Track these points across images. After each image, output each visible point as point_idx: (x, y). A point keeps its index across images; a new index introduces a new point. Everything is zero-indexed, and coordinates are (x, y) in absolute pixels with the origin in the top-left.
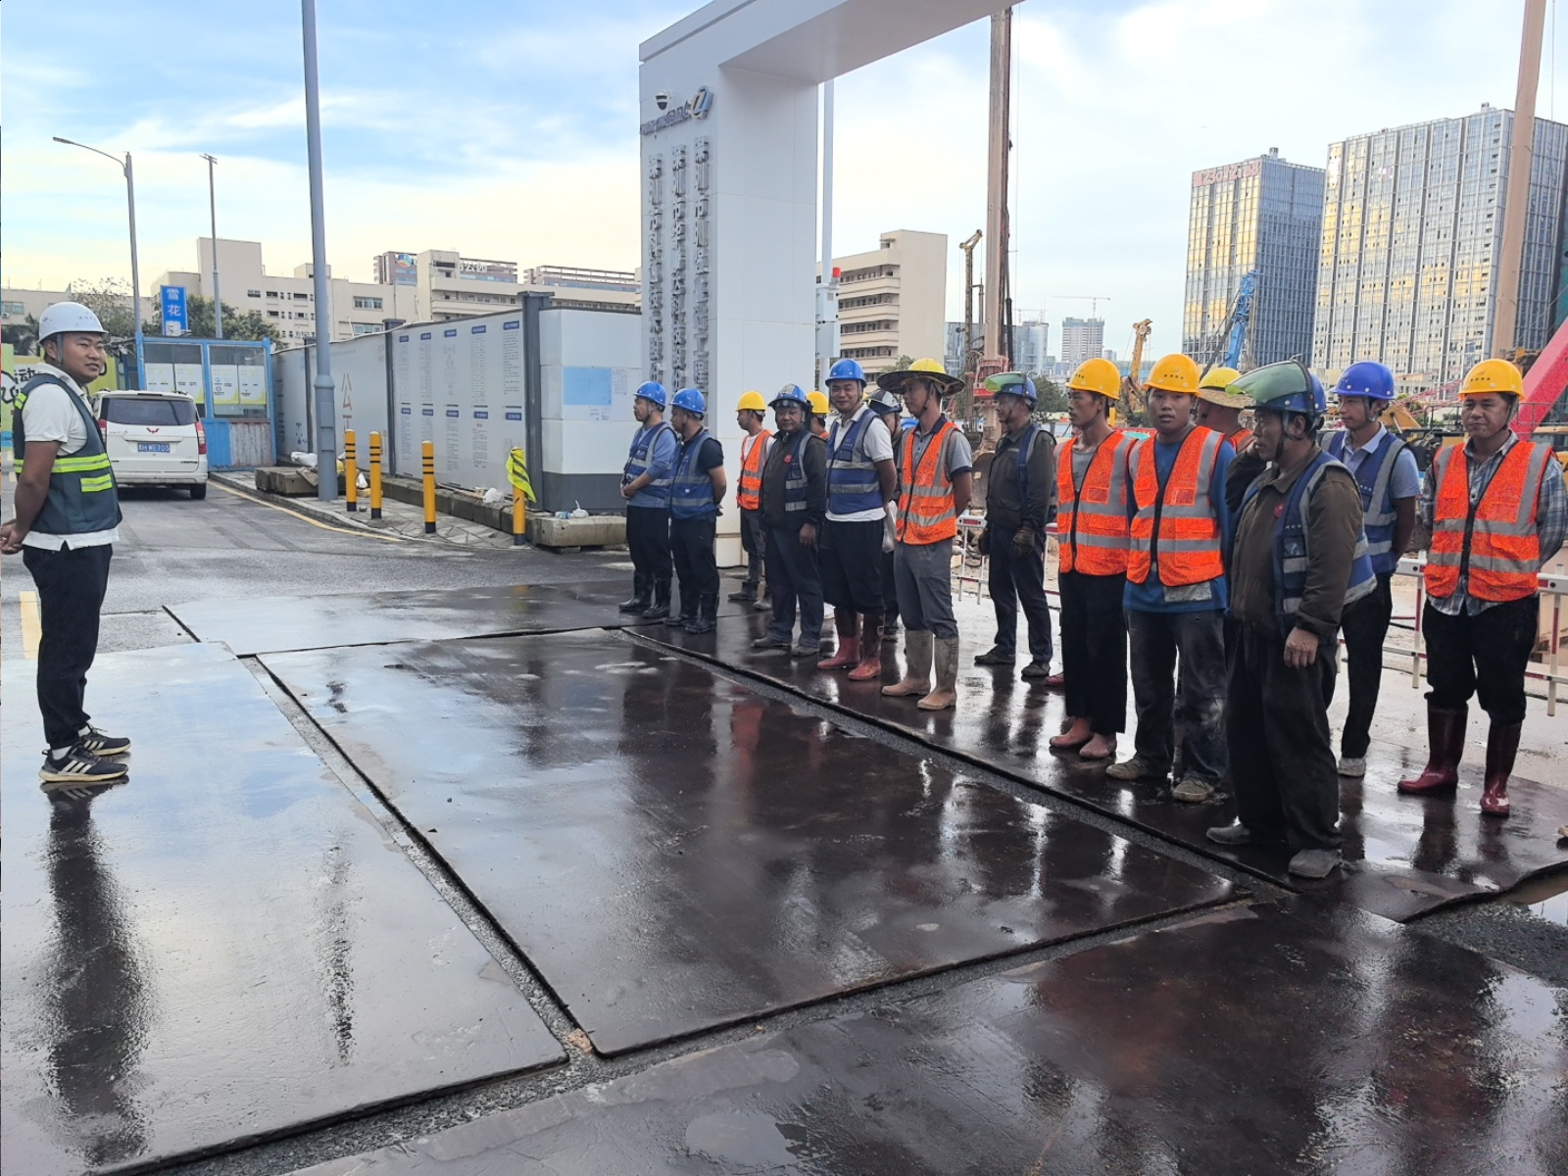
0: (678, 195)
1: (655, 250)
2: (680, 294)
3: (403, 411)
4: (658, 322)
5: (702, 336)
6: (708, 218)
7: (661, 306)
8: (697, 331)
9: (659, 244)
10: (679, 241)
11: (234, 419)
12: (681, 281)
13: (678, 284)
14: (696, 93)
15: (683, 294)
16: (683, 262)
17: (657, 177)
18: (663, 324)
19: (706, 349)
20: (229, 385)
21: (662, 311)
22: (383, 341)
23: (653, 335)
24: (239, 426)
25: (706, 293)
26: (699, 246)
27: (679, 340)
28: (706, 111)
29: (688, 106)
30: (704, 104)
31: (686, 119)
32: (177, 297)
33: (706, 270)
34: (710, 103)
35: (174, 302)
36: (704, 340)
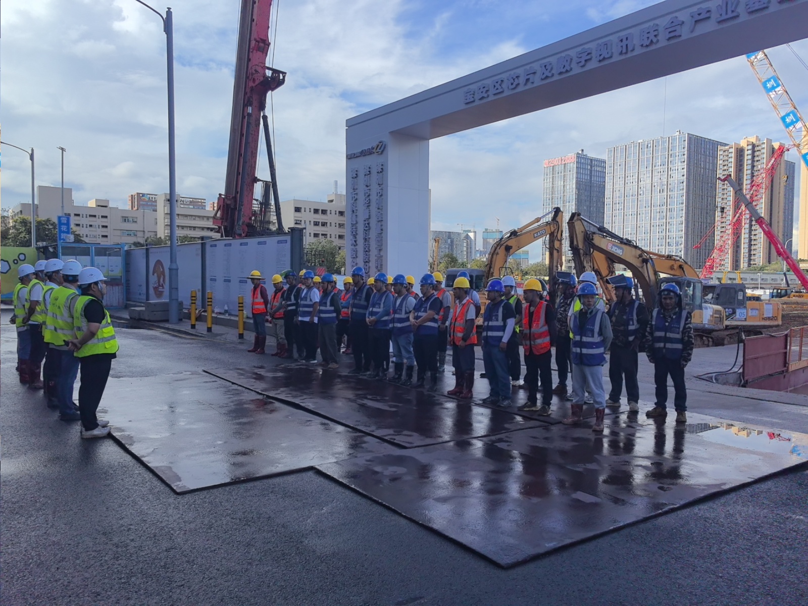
0: (367, 186)
1: (355, 210)
2: (368, 229)
3: (211, 280)
5: (380, 248)
6: (382, 197)
8: (377, 246)
9: (356, 207)
10: (368, 206)
13: (367, 225)
14: (377, 143)
16: (369, 216)
17: (355, 177)
18: (357, 242)
20: (104, 266)
21: (357, 236)
22: (200, 246)
23: (353, 247)
25: (382, 230)
26: (378, 209)
27: (367, 249)
28: (383, 151)
29: (373, 148)
30: (381, 149)
31: (371, 154)
32: (66, 222)
34: (385, 148)
35: (64, 224)
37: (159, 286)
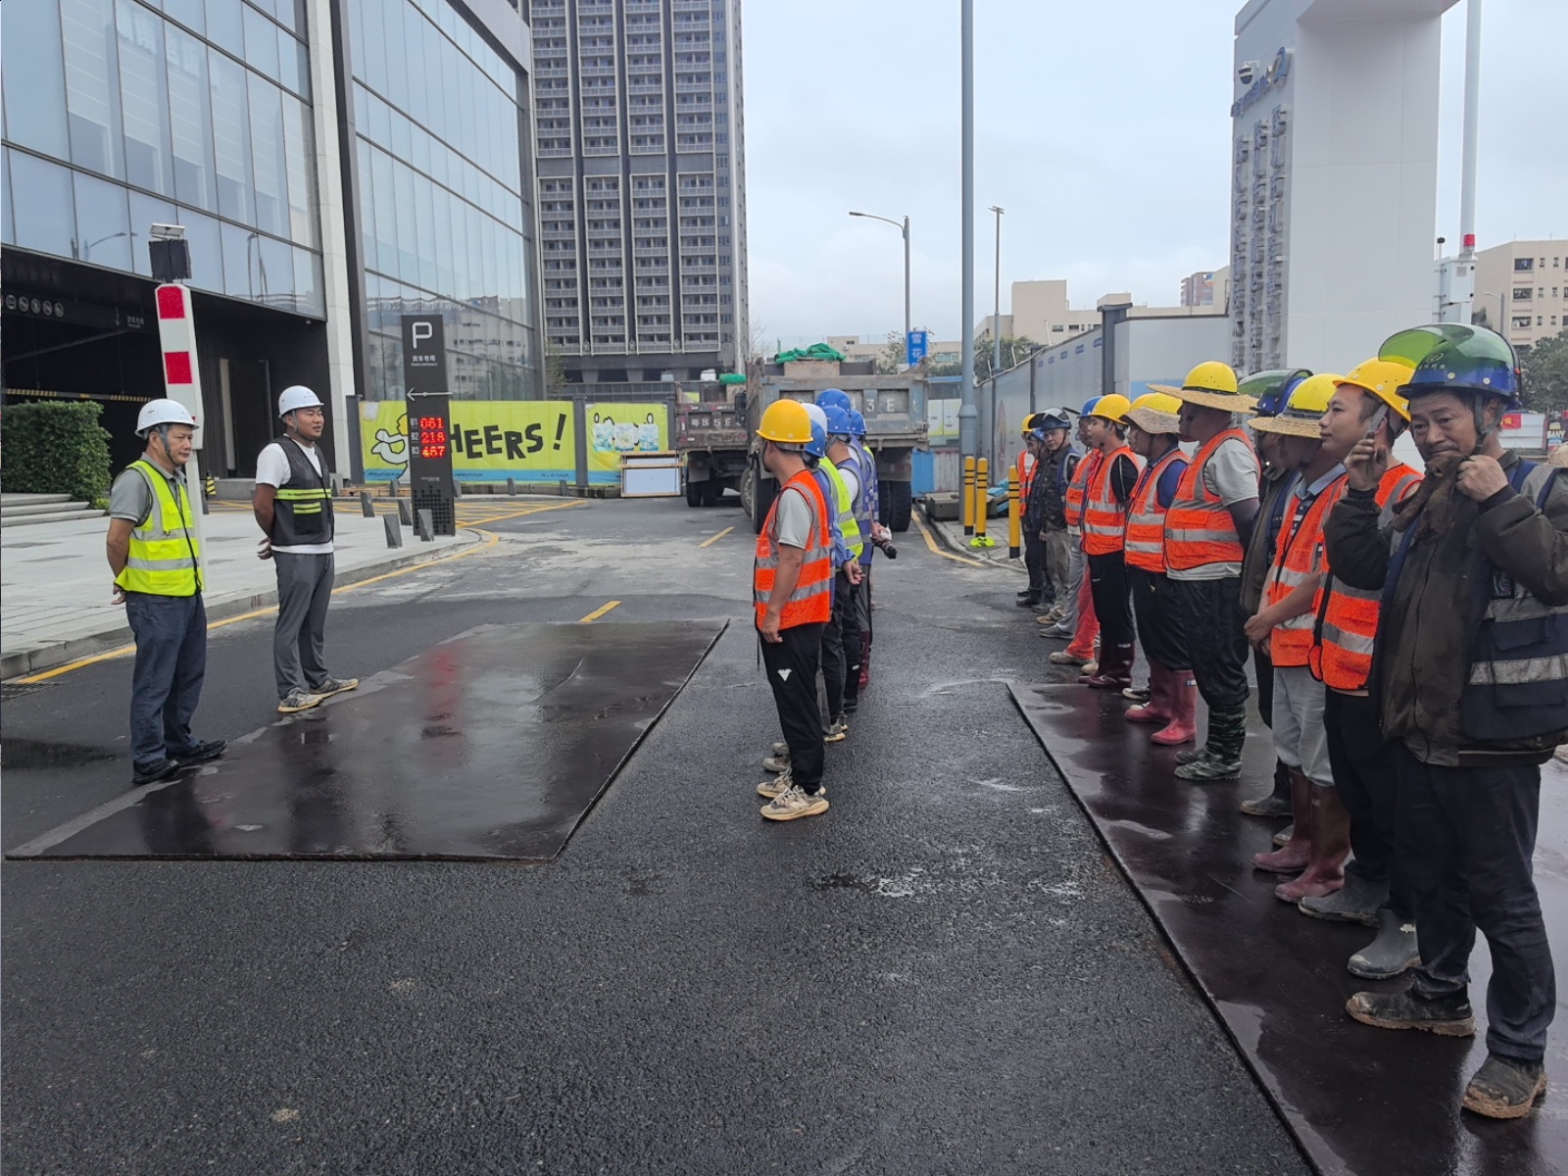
0: (1259, 177)
1: (1240, 243)
2: (1257, 290)
6: (1282, 198)
7: (1243, 305)
8: (1270, 331)
9: (1243, 236)
10: (1259, 229)
11: (938, 449)
12: (1259, 275)
13: (1256, 278)
14: (1275, 58)
15: (1260, 289)
16: (1262, 252)
17: (1244, 160)
18: (1244, 326)
19: (1278, 349)
20: (935, 418)
21: (1244, 310)
22: (1029, 367)
23: (1236, 339)
24: (942, 455)
25: (1278, 286)
26: (1273, 232)
27: (1256, 342)
28: (1284, 76)
29: (1268, 73)
30: (1282, 68)
31: (1267, 89)
32: (919, 341)
33: (1279, 258)
34: (1287, 65)
35: (917, 346)
36: (1276, 340)
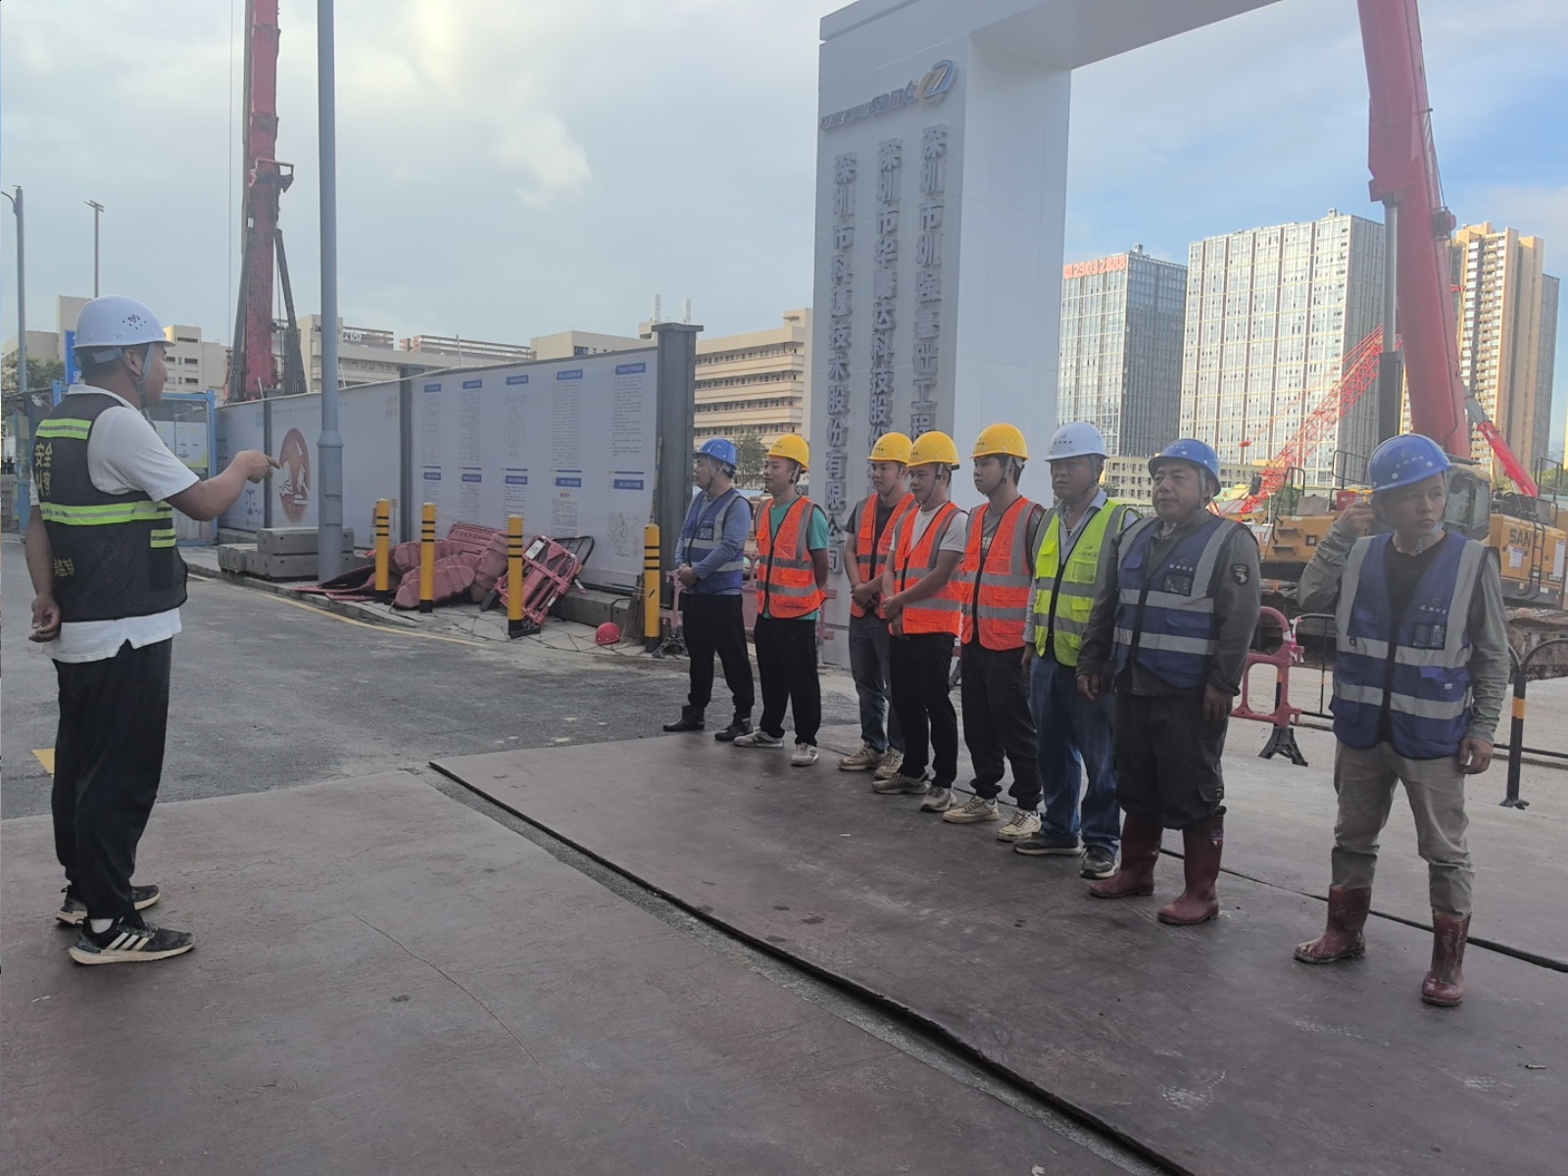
0: (888, 202)
1: (844, 274)
2: (885, 328)
3: (426, 476)
4: (843, 365)
5: (928, 382)
7: (850, 345)
8: (916, 376)
9: (849, 266)
10: (888, 261)
12: (889, 312)
13: (884, 315)
14: (929, 70)
15: (891, 329)
16: (894, 289)
17: (849, 181)
18: (850, 369)
19: (932, 397)
21: (850, 352)
22: (396, 392)
23: (836, 382)
25: (936, 327)
26: (927, 265)
27: (883, 387)
28: (947, 93)
29: (912, 88)
30: (941, 85)
31: (904, 105)
33: (937, 296)
34: (954, 81)
36: (929, 387)
37: (295, 491)
